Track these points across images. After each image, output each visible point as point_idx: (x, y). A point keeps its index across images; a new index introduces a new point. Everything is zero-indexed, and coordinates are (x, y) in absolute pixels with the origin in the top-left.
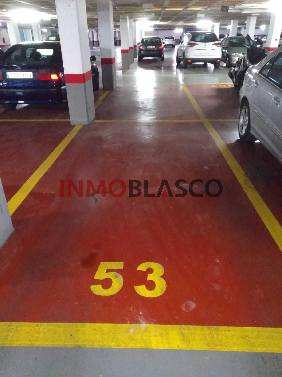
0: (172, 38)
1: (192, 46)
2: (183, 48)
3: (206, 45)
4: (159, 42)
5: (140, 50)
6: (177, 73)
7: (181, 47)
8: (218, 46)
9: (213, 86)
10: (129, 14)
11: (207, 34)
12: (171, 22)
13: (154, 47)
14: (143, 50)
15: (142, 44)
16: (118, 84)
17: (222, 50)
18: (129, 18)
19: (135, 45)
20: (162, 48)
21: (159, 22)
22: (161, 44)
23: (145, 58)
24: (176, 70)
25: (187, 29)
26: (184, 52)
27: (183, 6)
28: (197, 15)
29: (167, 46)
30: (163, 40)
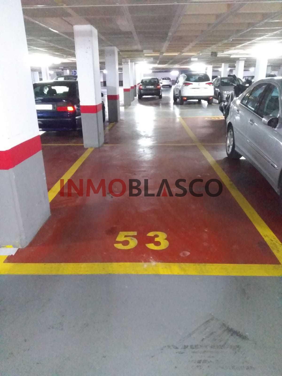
0: (169, 79)
1: (187, 85)
2: (178, 87)
3: (199, 84)
4: (157, 82)
5: (140, 89)
6: (174, 108)
7: (177, 86)
8: (210, 85)
9: (206, 119)
10: (130, 58)
11: (200, 75)
12: (167, 65)
13: (152, 87)
14: (143, 89)
15: (141, 84)
16: (122, 117)
17: (214, 89)
18: (131, 62)
19: (135, 85)
20: (160, 88)
21: (157, 65)
22: (159, 84)
23: (144, 97)
24: (173, 106)
25: (183, 71)
26: (180, 91)
27: (178, 51)
28: (191, 59)
29: (164, 86)
30: (161, 81)
